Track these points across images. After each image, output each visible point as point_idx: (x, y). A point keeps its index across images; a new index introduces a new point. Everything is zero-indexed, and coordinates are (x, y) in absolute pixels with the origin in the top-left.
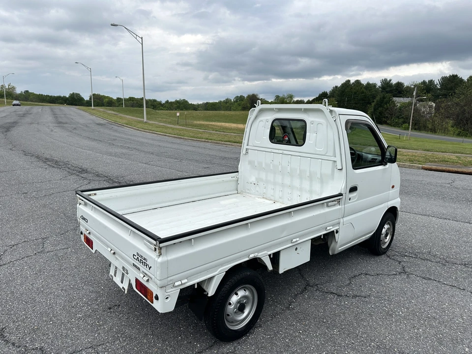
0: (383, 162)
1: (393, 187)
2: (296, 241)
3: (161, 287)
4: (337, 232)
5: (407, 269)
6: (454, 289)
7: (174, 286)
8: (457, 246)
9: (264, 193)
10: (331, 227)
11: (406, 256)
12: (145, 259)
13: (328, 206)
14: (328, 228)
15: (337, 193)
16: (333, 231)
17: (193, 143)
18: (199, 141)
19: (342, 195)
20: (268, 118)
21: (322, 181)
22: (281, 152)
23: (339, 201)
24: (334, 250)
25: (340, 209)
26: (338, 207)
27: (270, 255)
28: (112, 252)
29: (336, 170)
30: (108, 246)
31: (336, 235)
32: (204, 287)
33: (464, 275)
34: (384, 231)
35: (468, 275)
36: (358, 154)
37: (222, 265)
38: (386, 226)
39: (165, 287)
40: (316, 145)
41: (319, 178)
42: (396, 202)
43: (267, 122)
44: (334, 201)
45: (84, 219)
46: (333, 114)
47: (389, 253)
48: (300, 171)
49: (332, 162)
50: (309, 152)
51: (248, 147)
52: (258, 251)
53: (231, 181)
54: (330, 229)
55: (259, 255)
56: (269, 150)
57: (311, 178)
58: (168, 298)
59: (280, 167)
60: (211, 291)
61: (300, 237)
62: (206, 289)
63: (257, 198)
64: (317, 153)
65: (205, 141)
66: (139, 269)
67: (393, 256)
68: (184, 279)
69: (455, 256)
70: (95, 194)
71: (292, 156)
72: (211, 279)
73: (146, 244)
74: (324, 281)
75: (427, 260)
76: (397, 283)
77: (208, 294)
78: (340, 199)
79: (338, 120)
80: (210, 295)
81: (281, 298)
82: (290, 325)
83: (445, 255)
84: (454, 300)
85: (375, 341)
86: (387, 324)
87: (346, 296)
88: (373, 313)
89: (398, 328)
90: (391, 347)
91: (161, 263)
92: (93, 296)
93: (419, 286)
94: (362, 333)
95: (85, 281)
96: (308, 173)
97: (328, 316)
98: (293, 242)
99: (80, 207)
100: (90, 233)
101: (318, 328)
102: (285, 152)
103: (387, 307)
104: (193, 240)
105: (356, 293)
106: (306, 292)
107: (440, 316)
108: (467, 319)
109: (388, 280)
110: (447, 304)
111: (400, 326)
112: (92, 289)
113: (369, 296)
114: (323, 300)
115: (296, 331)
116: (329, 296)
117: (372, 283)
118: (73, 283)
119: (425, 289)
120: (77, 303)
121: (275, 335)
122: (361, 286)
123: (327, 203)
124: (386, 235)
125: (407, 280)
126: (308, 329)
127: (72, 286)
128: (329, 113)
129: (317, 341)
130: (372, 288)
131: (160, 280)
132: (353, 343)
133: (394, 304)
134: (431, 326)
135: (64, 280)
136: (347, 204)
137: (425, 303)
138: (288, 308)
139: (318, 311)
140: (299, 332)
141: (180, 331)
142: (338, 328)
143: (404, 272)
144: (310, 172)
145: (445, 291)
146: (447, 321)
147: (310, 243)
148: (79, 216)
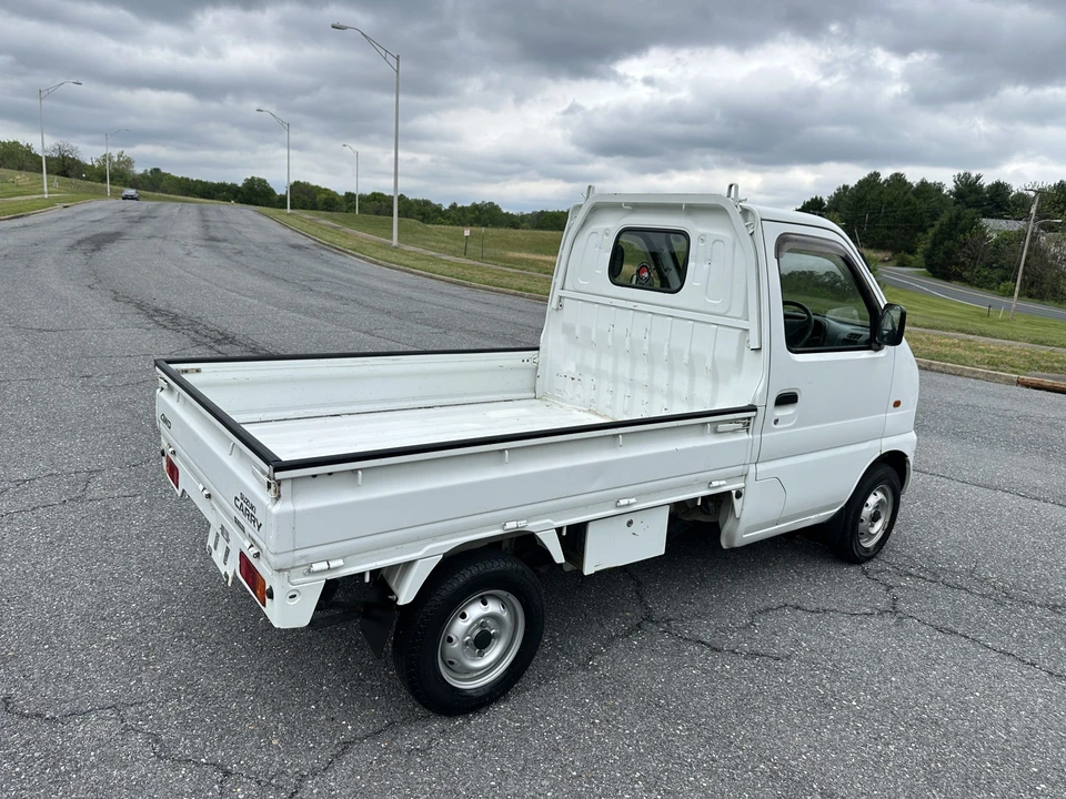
0: (873, 344)
1: (897, 404)
2: (629, 505)
3: (279, 570)
4: (739, 495)
5: (902, 606)
6: (1008, 661)
7: (309, 571)
8: (1045, 563)
9: (592, 401)
10: (724, 482)
11: (911, 575)
12: (252, 507)
13: (716, 432)
14: (715, 484)
15: (745, 404)
16: (729, 493)
17: (487, 297)
18: (502, 292)
19: (756, 410)
20: (608, 226)
21: (715, 375)
22: (630, 305)
23: (746, 425)
24: (731, 537)
25: (748, 440)
26: (744, 437)
27: (559, 530)
28: (206, 492)
29: (747, 351)
30: (200, 481)
31: (737, 503)
32: (393, 585)
33: (1043, 629)
34: (867, 512)
35: (1055, 631)
36: (816, 321)
37: (434, 537)
38: (872, 500)
39: (288, 570)
40: (706, 293)
41: (709, 368)
42: (906, 442)
43: (607, 234)
44: (735, 421)
45: (166, 421)
46: (750, 218)
47: (868, 566)
48: (670, 352)
49: (740, 331)
50: (692, 308)
51: (563, 293)
52: (529, 518)
53: (520, 368)
54: (719, 486)
55: (531, 526)
56: (607, 301)
57: (692, 368)
58: (295, 596)
59: (628, 338)
60: (406, 593)
61: (639, 495)
62: (394, 589)
63: (575, 412)
64: (708, 309)
65: (515, 295)
66: (243, 529)
67: (878, 572)
68: (334, 559)
69: (1035, 586)
70: (198, 371)
71: (655, 317)
72: (409, 564)
73: (254, 474)
74: (689, 612)
75: (960, 588)
76: (868, 633)
77: (397, 599)
78: (749, 418)
79: (758, 235)
80: (401, 602)
81: (574, 643)
82: (576, 705)
83: (1011, 580)
84: (999, 687)
85: (769, 760)
86: (812, 724)
87: (733, 651)
88: (787, 696)
89: (837, 737)
90: (804, 778)
91: (278, 516)
92: (156, 598)
93: (920, 645)
94: (745, 739)
95: (149, 567)
96: (686, 357)
97: (672, 693)
98: (621, 506)
99: (162, 396)
100: (174, 453)
101: (641, 717)
102: (641, 307)
103: (824, 686)
104: (360, 472)
105: (757, 647)
106: (638, 635)
107: (952, 720)
108: (1020, 734)
109: (846, 626)
110: (978, 694)
111: (843, 734)
112: (156, 584)
113: (788, 657)
114: (673, 655)
115: (587, 718)
116: (691, 648)
117: (803, 629)
118: (122, 569)
119: (933, 655)
120: (115, 612)
121: (534, 722)
122: (775, 633)
123: (714, 426)
124: (875, 518)
125: (894, 629)
126: (615, 718)
127: (116, 575)
128: (740, 217)
129: (629, 746)
130: (802, 640)
131: (276, 554)
132: (714, 760)
133: (846, 682)
134: (922, 741)
135: (105, 561)
136: (767, 432)
137: (923, 686)
138: (584, 666)
139: (653, 679)
140: (593, 723)
141: (317, 692)
142: (689, 722)
143: (894, 610)
144: (690, 354)
145: (983, 663)
146: (966, 732)
147: (665, 513)
148: (158, 416)
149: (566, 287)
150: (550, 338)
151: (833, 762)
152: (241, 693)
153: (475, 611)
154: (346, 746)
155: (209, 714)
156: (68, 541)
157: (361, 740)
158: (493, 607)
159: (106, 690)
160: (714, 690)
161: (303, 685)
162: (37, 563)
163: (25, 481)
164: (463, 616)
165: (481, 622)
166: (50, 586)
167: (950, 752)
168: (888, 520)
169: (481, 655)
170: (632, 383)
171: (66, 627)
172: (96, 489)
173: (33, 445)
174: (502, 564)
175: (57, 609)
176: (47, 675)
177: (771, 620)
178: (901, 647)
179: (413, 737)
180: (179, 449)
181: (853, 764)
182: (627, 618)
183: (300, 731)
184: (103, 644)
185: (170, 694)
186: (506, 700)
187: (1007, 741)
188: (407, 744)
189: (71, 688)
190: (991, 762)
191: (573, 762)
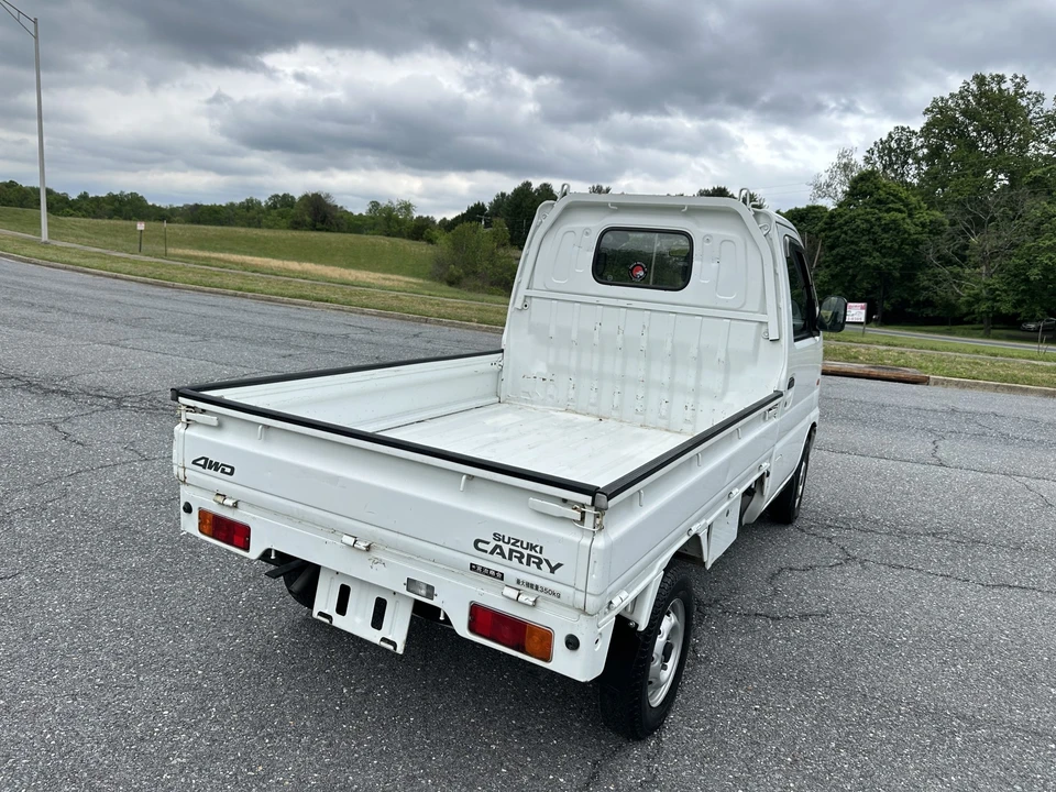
0: (812, 332)
2: (735, 495)
3: (593, 615)
4: (768, 474)
5: (852, 552)
9: (570, 400)
10: (765, 464)
12: (532, 548)
14: (761, 467)
16: (764, 473)
19: (781, 395)
21: (730, 366)
22: (622, 303)
23: (777, 409)
24: (752, 515)
25: (775, 425)
26: (774, 421)
27: (708, 527)
28: (362, 545)
29: (764, 343)
31: (766, 482)
32: (629, 610)
37: (659, 555)
39: (599, 612)
40: (716, 290)
41: (722, 359)
43: (587, 234)
45: (213, 466)
46: (762, 219)
48: (673, 347)
49: (756, 324)
50: (700, 304)
51: (529, 293)
53: (488, 372)
55: (700, 528)
56: (594, 300)
57: (700, 361)
58: (598, 641)
59: (620, 336)
60: (645, 618)
61: (738, 484)
62: (628, 615)
64: (718, 305)
69: (909, 520)
71: (653, 314)
73: (535, 508)
75: (870, 531)
78: (779, 403)
80: (642, 628)
82: (727, 697)
83: (891, 519)
85: (902, 702)
86: (898, 664)
87: (788, 617)
88: (860, 645)
89: (922, 669)
91: (604, 551)
93: (894, 581)
94: (870, 689)
96: (695, 351)
98: (732, 497)
99: (192, 434)
100: (235, 505)
102: (634, 305)
103: (874, 630)
104: (642, 492)
105: (800, 609)
107: (970, 635)
108: (1013, 634)
109: (837, 577)
110: (963, 611)
111: (923, 665)
113: (828, 612)
114: (751, 631)
116: (757, 622)
117: (813, 586)
121: (712, 723)
125: (866, 572)
126: (768, 700)
128: (753, 219)
129: (802, 721)
130: (822, 595)
132: (868, 713)
133: (882, 623)
134: (970, 657)
136: (782, 415)
137: (928, 613)
140: (756, 709)
142: (820, 686)
143: (849, 559)
144: (698, 348)
145: (941, 586)
146: (986, 642)
148: (183, 462)
149: (534, 286)
151: (940, 690)
153: (665, 626)
157: (585, 789)
160: (809, 653)
164: (659, 632)
169: (665, 666)
170: (623, 379)
177: (785, 583)
178: (885, 586)
179: (629, 771)
180: (263, 499)
187: (1012, 642)
188: (631, 780)
190: (1020, 660)
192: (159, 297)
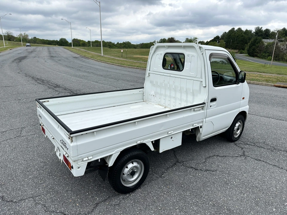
0: (236, 82)
1: (243, 98)
2: (171, 133)
3: (74, 161)
4: (201, 127)
5: (246, 153)
6: (275, 168)
7: (83, 161)
9: (159, 102)
10: (197, 124)
11: (248, 144)
12: (65, 144)
13: (194, 111)
14: (194, 125)
15: (202, 102)
16: (198, 127)
17: (129, 69)
18: (133, 68)
19: (205, 104)
20: (162, 52)
21: (193, 95)
22: (169, 75)
23: (203, 108)
24: (199, 138)
25: (203, 112)
26: (202, 111)
27: (152, 142)
28: (53, 137)
29: (202, 88)
30: (51, 134)
31: (201, 129)
32: (107, 161)
34: (236, 128)
36: (221, 76)
37: (117, 147)
38: (237, 125)
39: (77, 161)
40: (190, 71)
41: (192, 92)
42: (246, 108)
43: (161, 55)
44: (200, 107)
45: (40, 116)
46: (202, 49)
47: (236, 142)
48: (180, 88)
49: (200, 82)
50: (186, 75)
51: (150, 72)
52: (143, 140)
53: (139, 94)
54: (196, 125)
55: (144, 142)
56: (162, 74)
57: (187, 92)
58: (79, 168)
59: (168, 84)
60: (111, 163)
61: (174, 130)
62: (107, 162)
63: (155, 105)
64: (191, 76)
65: (136, 68)
66: (63, 149)
67: (239, 144)
68: (90, 157)
69: (282, 145)
70: (48, 101)
71: (176, 78)
72: (111, 156)
73: (65, 134)
74: (188, 159)
75: (262, 147)
76: (237, 162)
77: (108, 165)
78: (203, 106)
79: (204, 54)
80: (109, 166)
81: (158, 170)
82: (159, 188)
83: (275, 144)
84: (273, 175)
85: (212, 201)
86: (224, 190)
87: (201, 170)
88: (216, 182)
89: (230, 193)
90: (222, 205)
91: (73, 147)
92: (42, 164)
93: (251, 164)
94: (206, 195)
95: (40, 155)
96: (185, 89)
97: (185, 183)
98: (169, 134)
99: (39, 109)
100: (43, 125)
101: (177, 191)
102: (172, 75)
103: (226, 178)
104: (95, 132)
105: (207, 168)
106: (175, 167)
107: (261, 186)
108: (279, 189)
109: (231, 160)
110: (268, 178)
111: (232, 192)
112: (42, 160)
113: (216, 170)
114: (185, 172)
115: (162, 192)
116: (189, 169)
117: (220, 162)
118: (32, 156)
119: (255, 167)
120: (31, 169)
121: (148, 194)
122: (212, 164)
123: (194, 109)
124: (238, 129)
125: (244, 160)
126: (170, 191)
127: (31, 158)
128: (199, 49)
129: (174, 199)
130: (219, 165)
131: (73, 157)
132: (197, 202)
133: (232, 177)
134: (253, 193)
135: (28, 154)
136: (208, 109)
137: (253, 176)
138: (161, 177)
139: (180, 179)
140: (164, 193)
141: (88, 189)
142: (190, 191)
143: (244, 155)
144: (186, 89)
145: (268, 169)
146: (265, 189)
147: (181, 134)
148: (38, 115)
149: (151, 70)
150: (147, 84)
151: (230, 200)
152: (67, 191)
153: (130, 166)
154: (97, 204)
155: (59, 198)
156: (17, 149)
157: (101, 202)
158: (135, 164)
159: (30, 192)
160: (197, 181)
161: (84, 187)
162: (9, 156)
163: (4, 132)
164: (127, 167)
165: (132, 169)
166: (13, 163)
167: (261, 195)
168: (241, 130)
169: (133, 177)
170: (170, 97)
171: (18, 174)
172: (24, 133)
173: (5, 121)
174: (137, 153)
175: (15, 169)
176: (13, 189)
177: (211, 160)
178: (246, 165)
179: (115, 201)
180: (44, 124)
181: (235, 201)
182: (172, 162)
183: (84, 201)
184: (28, 179)
185: (48, 192)
186: (140, 188)
187: (276, 191)
188: (114, 203)
189: (20, 192)
190: (272, 198)
191: (159, 205)
192: (118, 69)
